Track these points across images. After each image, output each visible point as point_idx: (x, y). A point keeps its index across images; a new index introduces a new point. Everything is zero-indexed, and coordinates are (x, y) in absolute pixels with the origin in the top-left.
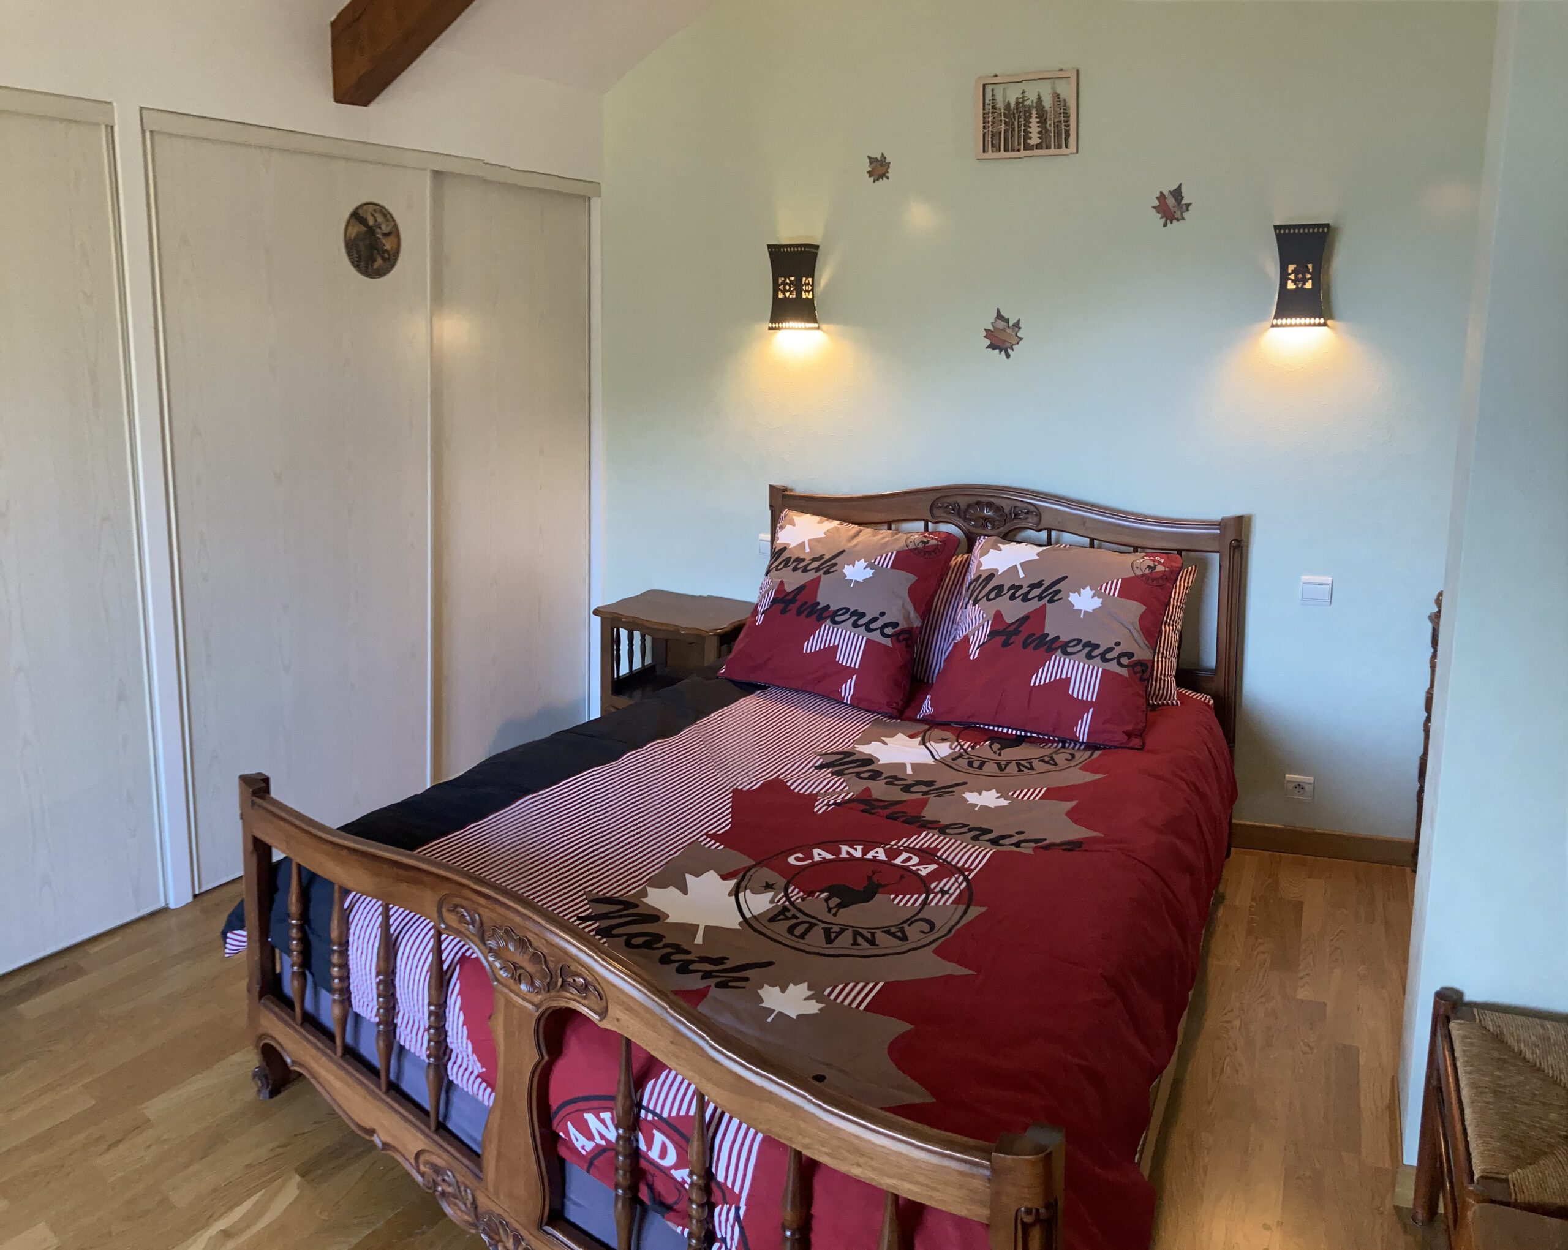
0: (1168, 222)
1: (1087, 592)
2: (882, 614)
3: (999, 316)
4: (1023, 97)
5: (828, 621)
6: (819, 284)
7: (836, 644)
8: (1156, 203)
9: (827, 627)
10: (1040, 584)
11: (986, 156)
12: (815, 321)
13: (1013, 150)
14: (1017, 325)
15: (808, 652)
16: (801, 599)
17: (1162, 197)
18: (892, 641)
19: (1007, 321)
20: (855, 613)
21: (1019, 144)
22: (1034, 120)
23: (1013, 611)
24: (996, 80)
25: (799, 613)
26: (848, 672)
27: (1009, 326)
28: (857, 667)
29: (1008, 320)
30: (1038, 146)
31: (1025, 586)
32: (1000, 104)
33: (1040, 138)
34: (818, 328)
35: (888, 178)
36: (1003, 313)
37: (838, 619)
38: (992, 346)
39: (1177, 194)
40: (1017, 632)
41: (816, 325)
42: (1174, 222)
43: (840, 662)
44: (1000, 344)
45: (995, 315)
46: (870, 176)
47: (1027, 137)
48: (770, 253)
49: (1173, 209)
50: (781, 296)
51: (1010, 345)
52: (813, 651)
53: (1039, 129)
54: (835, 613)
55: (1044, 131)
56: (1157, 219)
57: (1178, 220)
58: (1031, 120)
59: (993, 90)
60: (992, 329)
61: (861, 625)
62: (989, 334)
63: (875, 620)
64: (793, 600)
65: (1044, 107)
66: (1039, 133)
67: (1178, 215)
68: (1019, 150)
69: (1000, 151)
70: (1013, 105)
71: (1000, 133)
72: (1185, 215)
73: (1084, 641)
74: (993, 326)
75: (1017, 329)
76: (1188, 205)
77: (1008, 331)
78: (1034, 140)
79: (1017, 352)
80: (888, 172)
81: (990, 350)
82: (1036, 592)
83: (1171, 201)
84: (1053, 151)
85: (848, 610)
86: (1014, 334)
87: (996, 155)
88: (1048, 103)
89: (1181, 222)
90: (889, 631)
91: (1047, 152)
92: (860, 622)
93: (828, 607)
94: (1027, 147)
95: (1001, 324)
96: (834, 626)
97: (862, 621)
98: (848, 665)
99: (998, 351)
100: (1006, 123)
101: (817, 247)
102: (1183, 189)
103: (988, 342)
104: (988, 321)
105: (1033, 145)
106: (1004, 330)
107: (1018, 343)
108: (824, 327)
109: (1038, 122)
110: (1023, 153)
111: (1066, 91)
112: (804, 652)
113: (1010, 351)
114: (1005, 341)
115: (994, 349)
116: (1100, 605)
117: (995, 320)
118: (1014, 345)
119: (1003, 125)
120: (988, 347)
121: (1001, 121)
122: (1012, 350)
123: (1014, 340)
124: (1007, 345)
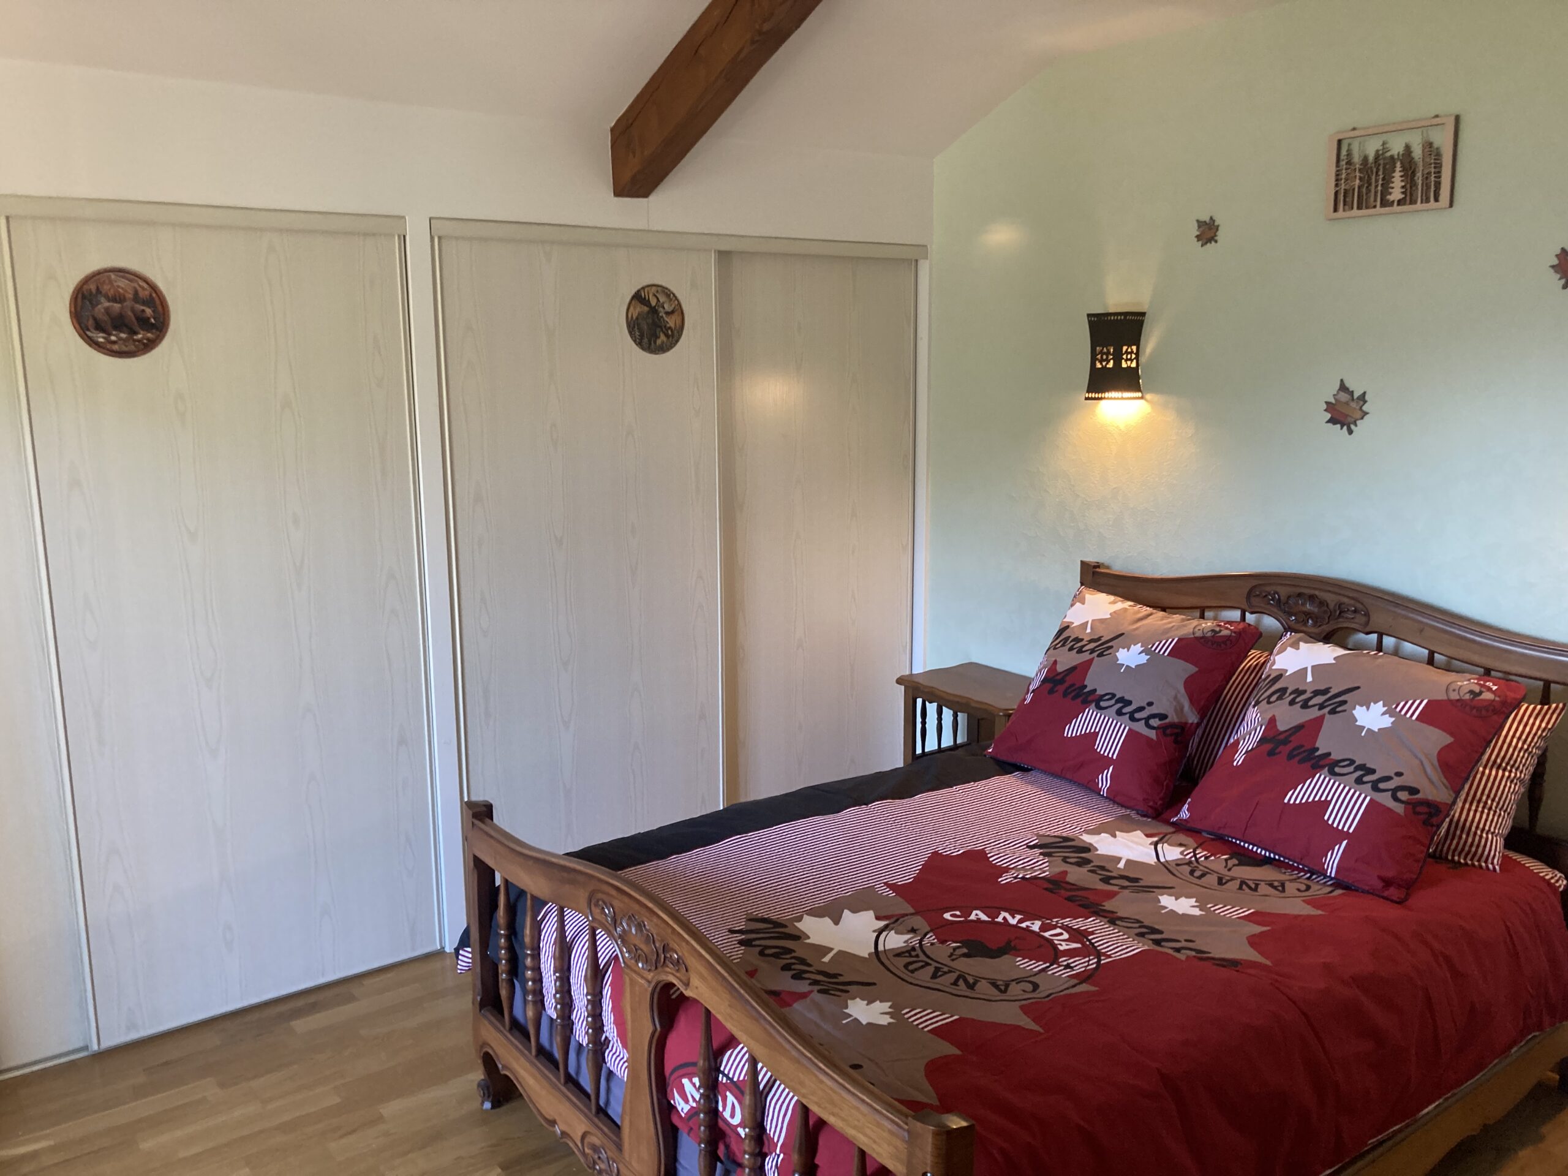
1: (1378, 708)
2: (1150, 704)
3: (1343, 387)
4: (1384, 149)
5: (1094, 704)
6: (1145, 352)
7: (1097, 731)
8: (1556, 262)
9: (1091, 711)
10: (1326, 691)
11: (1336, 215)
12: (1138, 389)
13: (1367, 208)
14: (1363, 398)
15: (1069, 736)
16: (1069, 680)
17: (1564, 256)
18: (1156, 733)
19: (1351, 394)
20: (1121, 700)
21: (1375, 200)
22: (1397, 175)
23: (1288, 717)
24: (1352, 134)
25: (1065, 694)
26: (1106, 761)
27: (1353, 399)
28: (1115, 757)
29: (1352, 392)
30: (1400, 202)
31: (1309, 692)
32: (1357, 159)
33: (1403, 193)
34: (1142, 398)
35: (1216, 242)
36: (1347, 384)
37: (1103, 704)
38: (1332, 421)
40: (1286, 742)
41: (1139, 394)
43: (1098, 750)
44: (1342, 419)
45: (1339, 387)
46: (1198, 241)
47: (1386, 192)
48: (1090, 322)
50: (1099, 365)
51: (1353, 420)
52: (1074, 735)
53: (1403, 184)
54: (1101, 698)
55: (1407, 186)
56: (1555, 281)
58: (1394, 175)
59: (1349, 145)
60: (1333, 401)
61: (1126, 714)
62: (1330, 407)
63: (1141, 709)
64: (1062, 681)
65: (1413, 158)
66: (1402, 187)
68: (1375, 207)
69: (1352, 208)
70: (1371, 158)
71: (1354, 189)
73: (1357, 763)
74: (1335, 398)
75: (1362, 403)
77: (1352, 404)
78: (1396, 194)
79: (1362, 427)
80: (1217, 236)
81: (1330, 425)
82: (1320, 699)
84: (1418, 206)
85: (1114, 695)
86: (1358, 408)
87: (1348, 214)
88: (1417, 153)
90: (1155, 722)
91: (1412, 208)
92: (1125, 710)
93: (1095, 690)
94: (1385, 203)
95: (1343, 397)
96: (1098, 711)
97: (1126, 710)
98: (1107, 755)
99: (1339, 426)
100: (1361, 179)
101: (1143, 314)
103: (1329, 416)
104: (1329, 392)
105: (1393, 202)
106: (1347, 403)
107: (1363, 419)
108: (1148, 396)
109: (1401, 176)
110: (1379, 210)
111: (1443, 139)
112: (1065, 735)
113: (1353, 427)
114: (1347, 416)
115: (1335, 423)
116: (1390, 725)
117: (1338, 392)
118: (1358, 420)
119: (1357, 182)
120: (1328, 422)
121: (1356, 176)
122: (1356, 425)
123: (1359, 414)
124: (1350, 420)
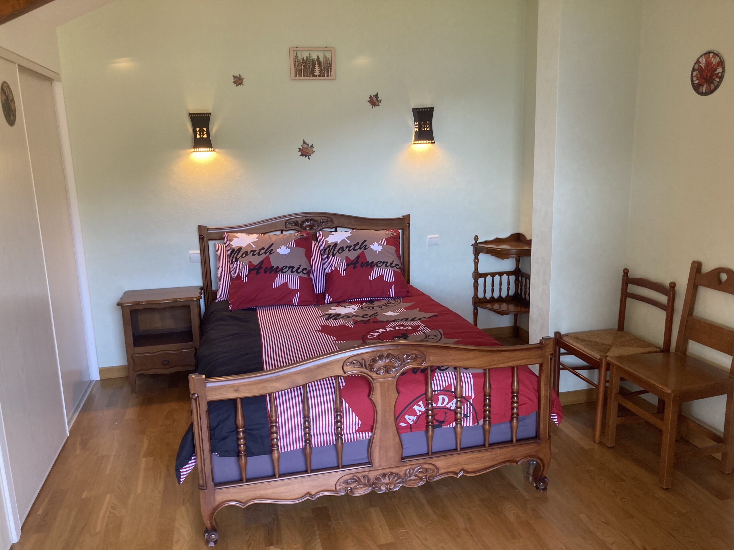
0: (374, 107)
1: (376, 244)
2: (300, 266)
3: (304, 143)
5: (280, 272)
6: (211, 131)
7: (287, 281)
8: (369, 100)
11: (295, 78)
12: (212, 147)
13: (307, 77)
14: (312, 146)
15: (275, 287)
16: (264, 266)
17: (371, 97)
18: (307, 275)
19: (308, 145)
20: (290, 267)
21: (310, 74)
24: (297, 49)
25: (265, 272)
26: (295, 291)
27: (309, 147)
28: (299, 288)
30: (319, 76)
31: (352, 245)
32: (300, 58)
33: (319, 73)
34: (212, 151)
35: (243, 85)
36: (306, 141)
37: (284, 271)
38: (302, 155)
39: (376, 96)
40: (357, 262)
41: (212, 149)
42: (376, 106)
43: (291, 288)
44: (306, 154)
45: (303, 143)
46: (234, 84)
47: (313, 71)
48: (191, 117)
49: (375, 102)
52: (277, 286)
53: (319, 69)
54: (282, 269)
55: (321, 70)
56: (369, 105)
57: (377, 106)
58: (315, 66)
59: (296, 53)
61: (294, 272)
62: (300, 150)
63: (298, 268)
65: (320, 61)
66: (319, 71)
67: (377, 104)
68: (310, 77)
69: (301, 76)
70: (305, 59)
71: (302, 69)
72: (380, 104)
73: (382, 262)
74: (302, 147)
75: (312, 148)
76: (380, 100)
77: (309, 148)
78: (317, 73)
79: (313, 157)
80: (243, 82)
81: (301, 157)
83: (374, 99)
84: (326, 78)
86: (311, 150)
87: (300, 78)
88: (322, 60)
89: (378, 107)
90: (305, 272)
91: (323, 78)
93: (278, 267)
94: (314, 76)
95: (305, 146)
96: (283, 274)
97: (294, 270)
98: (295, 288)
99: (305, 157)
100: (304, 66)
101: (210, 114)
102: (378, 95)
103: (300, 153)
104: (299, 145)
105: (316, 75)
106: (307, 148)
107: (313, 153)
108: (216, 150)
109: (318, 67)
110: (311, 78)
111: (329, 55)
113: (309, 156)
114: (307, 153)
115: (303, 156)
116: (382, 248)
117: (303, 144)
118: (311, 154)
119: (302, 67)
120: (301, 155)
121: (301, 65)
122: (311, 156)
123: (311, 152)
124: (309, 154)
